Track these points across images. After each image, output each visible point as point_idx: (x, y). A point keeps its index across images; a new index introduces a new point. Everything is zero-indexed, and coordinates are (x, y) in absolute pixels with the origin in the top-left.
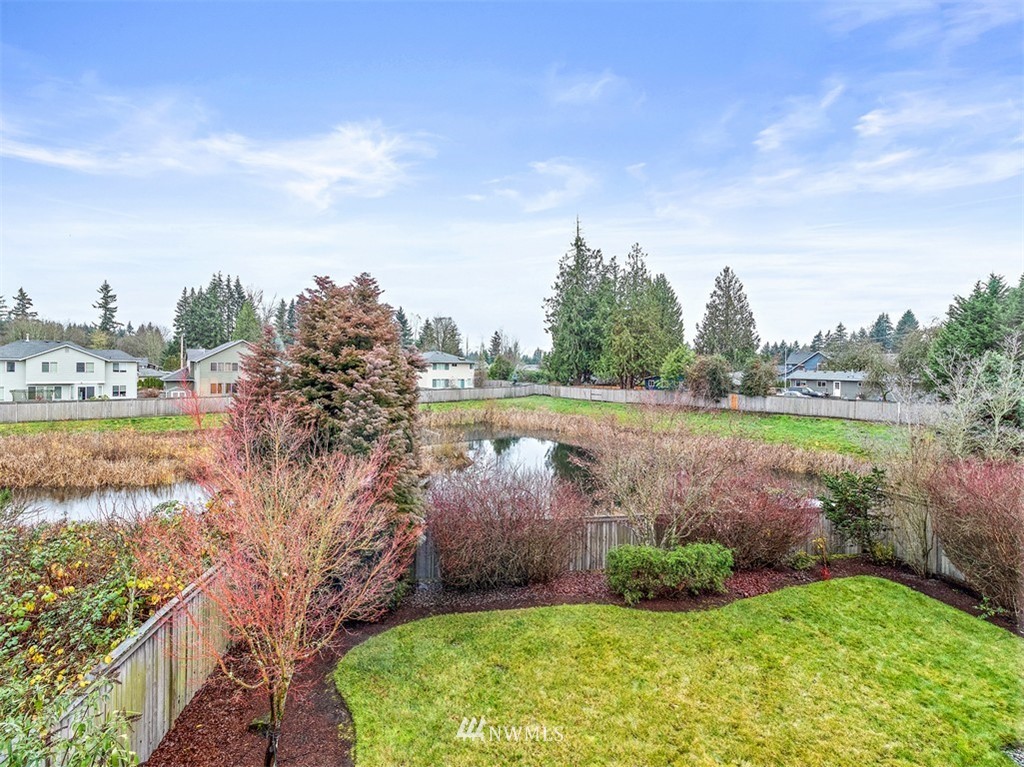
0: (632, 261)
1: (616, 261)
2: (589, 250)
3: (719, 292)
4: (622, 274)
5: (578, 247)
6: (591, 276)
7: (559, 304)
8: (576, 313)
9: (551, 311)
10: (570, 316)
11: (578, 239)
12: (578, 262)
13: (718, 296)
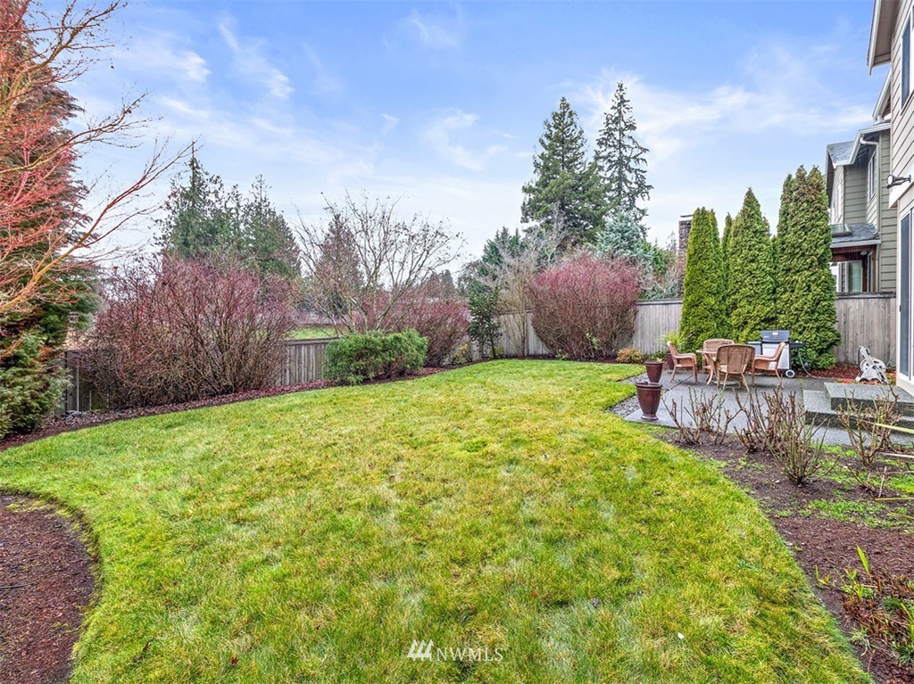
0: (256, 191)
1: (238, 189)
2: (207, 174)
3: (332, 235)
4: (245, 202)
5: (193, 169)
6: (209, 201)
7: (171, 227)
8: (193, 236)
9: (159, 235)
10: (186, 240)
11: (193, 161)
12: (193, 185)
13: (331, 239)
